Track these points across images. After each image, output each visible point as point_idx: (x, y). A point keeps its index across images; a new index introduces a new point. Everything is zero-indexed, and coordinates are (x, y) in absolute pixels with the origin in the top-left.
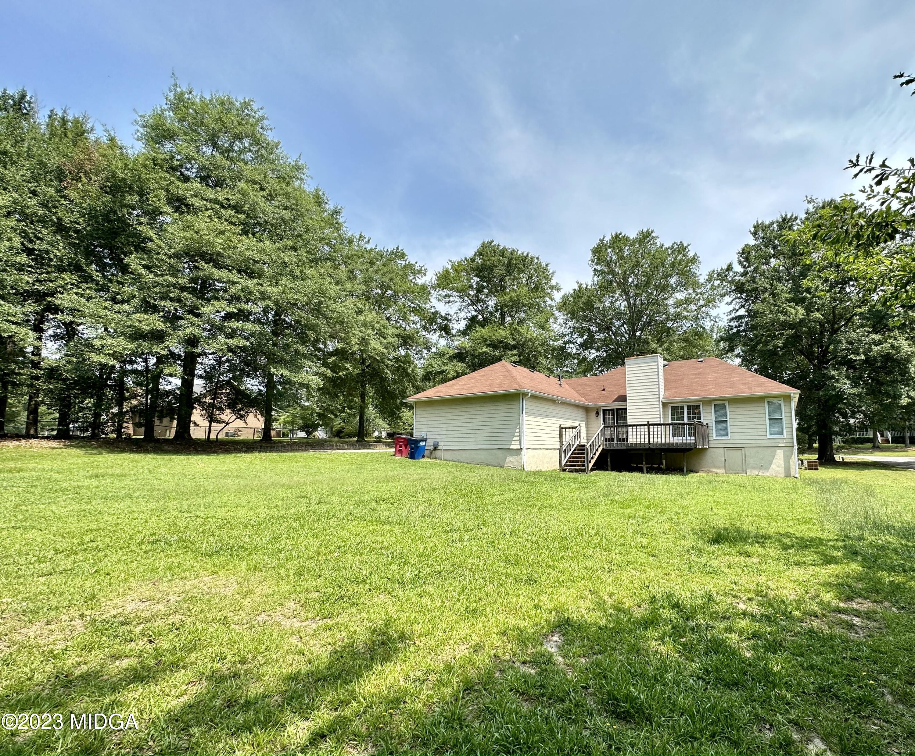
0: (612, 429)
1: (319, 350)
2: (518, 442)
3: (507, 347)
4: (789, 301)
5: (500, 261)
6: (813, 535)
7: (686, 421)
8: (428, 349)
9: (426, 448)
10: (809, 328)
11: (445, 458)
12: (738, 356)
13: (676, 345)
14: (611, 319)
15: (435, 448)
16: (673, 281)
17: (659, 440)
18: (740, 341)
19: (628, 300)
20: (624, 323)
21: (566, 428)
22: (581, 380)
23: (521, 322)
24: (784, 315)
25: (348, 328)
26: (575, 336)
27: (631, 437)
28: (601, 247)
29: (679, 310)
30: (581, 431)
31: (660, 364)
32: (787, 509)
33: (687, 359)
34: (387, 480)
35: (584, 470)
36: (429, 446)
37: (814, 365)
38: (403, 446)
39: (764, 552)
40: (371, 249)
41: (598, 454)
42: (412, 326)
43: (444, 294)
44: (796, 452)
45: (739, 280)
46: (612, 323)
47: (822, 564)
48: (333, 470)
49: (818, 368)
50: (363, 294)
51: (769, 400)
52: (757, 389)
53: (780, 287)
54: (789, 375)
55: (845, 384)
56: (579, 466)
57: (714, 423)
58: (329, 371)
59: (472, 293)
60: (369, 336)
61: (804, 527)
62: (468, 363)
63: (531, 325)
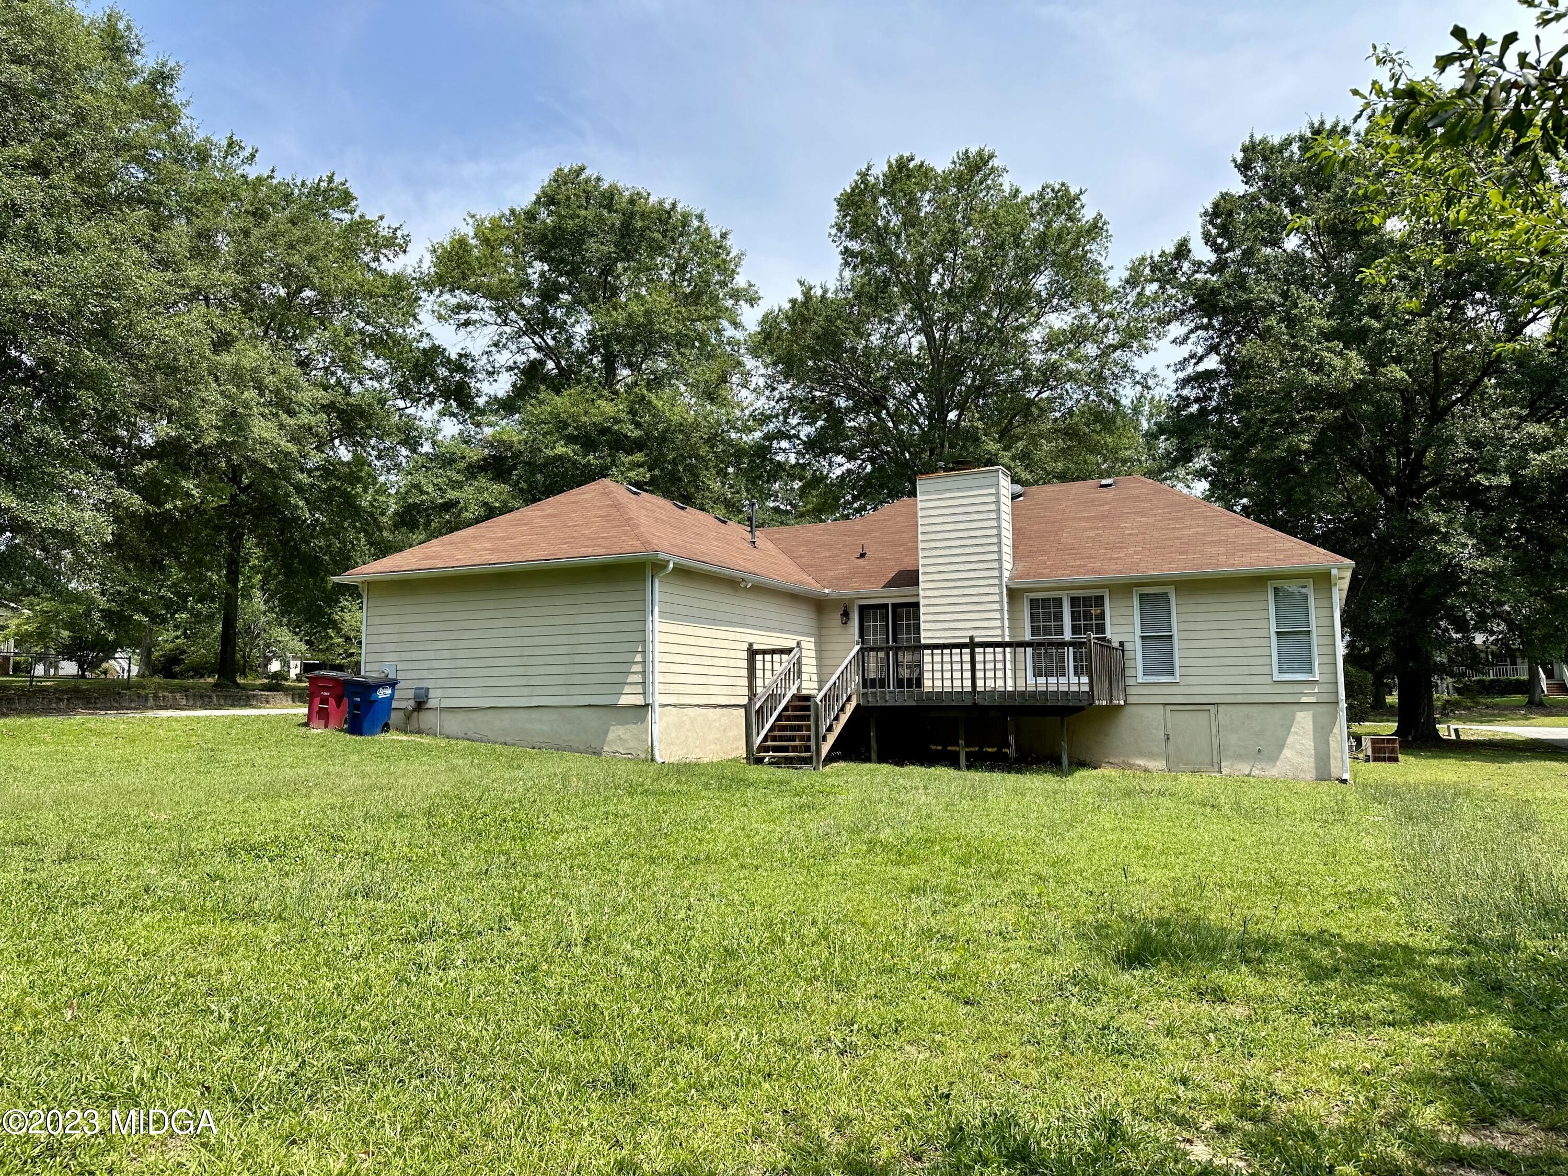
0: (881, 654)
1: (115, 441)
2: (639, 689)
3: (620, 444)
4: (1328, 336)
5: (601, 220)
6: (1387, 937)
7: (1068, 635)
8: (412, 444)
9: (395, 704)
10: (1377, 405)
11: (447, 731)
12: (1202, 474)
13: (1046, 446)
14: (887, 378)
15: (420, 705)
16: (1041, 282)
17: (1000, 683)
18: (1207, 437)
19: (926, 331)
20: (918, 389)
21: (764, 652)
22: (810, 531)
23: (657, 382)
24: (1316, 372)
25: (189, 383)
26: (794, 421)
27: (927, 675)
28: (862, 193)
29: (1055, 357)
30: (804, 661)
31: (1003, 491)
32: (1320, 867)
33: (1077, 479)
34: (272, 792)
35: (807, 761)
36: (403, 699)
37: (1388, 499)
38: (332, 701)
39: (1261, 990)
40: (259, 179)
41: (844, 718)
42: (369, 383)
43: (454, 301)
44: (1343, 716)
45: (1206, 282)
46: (886, 389)
47: (1414, 1021)
48: (129, 764)
49: (1398, 505)
50: (235, 296)
51: (1278, 583)
52: (1246, 559)
53: (1306, 300)
54: (1329, 521)
55: (1464, 545)
56: (795, 749)
57: (1139, 641)
58: (137, 499)
59: (527, 302)
60: (246, 405)
61: (1365, 916)
62: (518, 483)
63: (683, 388)
